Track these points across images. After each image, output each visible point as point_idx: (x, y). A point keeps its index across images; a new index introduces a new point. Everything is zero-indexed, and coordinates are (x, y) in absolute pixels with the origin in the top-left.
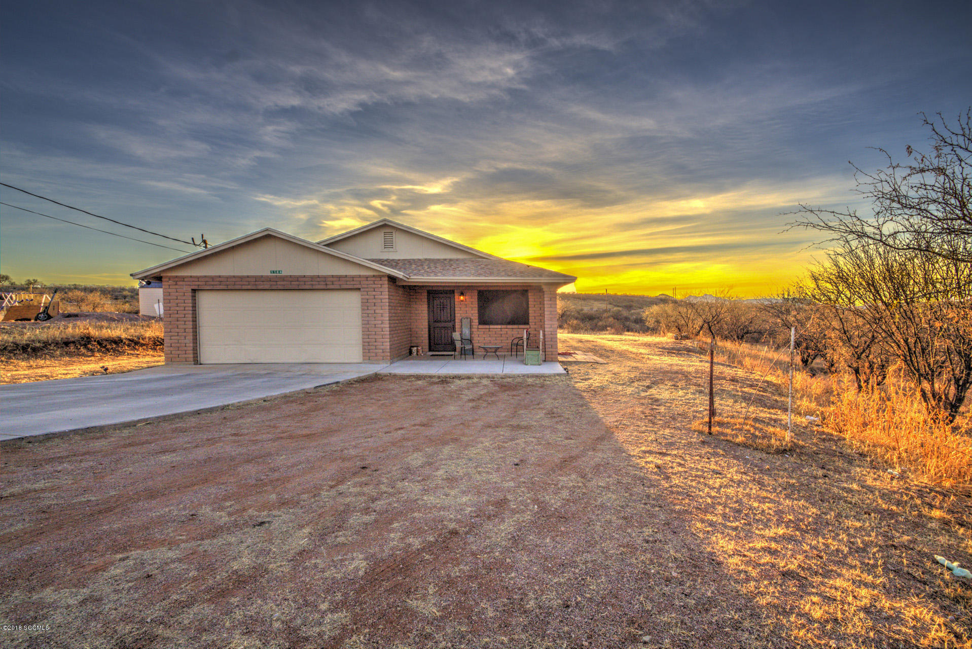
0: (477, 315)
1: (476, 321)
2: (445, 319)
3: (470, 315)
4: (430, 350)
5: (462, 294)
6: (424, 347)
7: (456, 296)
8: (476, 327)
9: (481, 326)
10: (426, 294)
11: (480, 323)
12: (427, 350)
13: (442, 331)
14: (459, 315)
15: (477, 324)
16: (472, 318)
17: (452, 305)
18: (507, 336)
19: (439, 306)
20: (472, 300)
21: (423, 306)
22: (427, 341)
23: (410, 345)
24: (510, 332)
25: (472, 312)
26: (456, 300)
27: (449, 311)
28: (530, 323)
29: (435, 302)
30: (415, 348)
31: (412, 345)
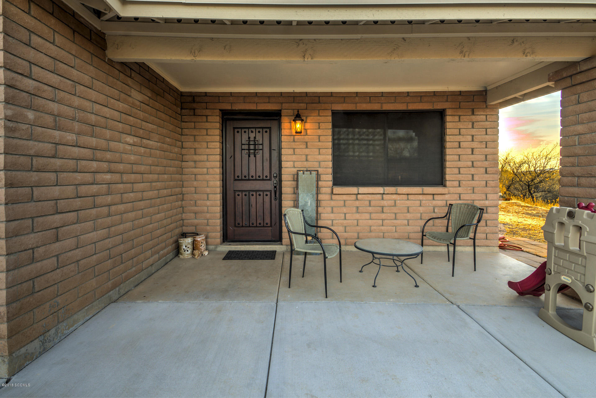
0: (330, 164)
1: (327, 178)
2: (259, 173)
3: (316, 164)
4: (226, 238)
5: (298, 117)
6: (211, 234)
7: (286, 124)
8: (329, 190)
9: (337, 190)
10: (218, 119)
11: (338, 181)
12: (219, 240)
13: (253, 199)
14: (290, 164)
15: (331, 183)
16: (320, 170)
17: (275, 146)
18: (395, 210)
19: (246, 147)
20: (319, 132)
21: (211, 145)
22: (218, 222)
23: (177, 231)
24: (402, 202)
25: (320, 158)
26: (285, 132)
27: (267, 155)
28: (448, 183)
29: (238, 136)
30: (189, 240)
31: (186, 229)
